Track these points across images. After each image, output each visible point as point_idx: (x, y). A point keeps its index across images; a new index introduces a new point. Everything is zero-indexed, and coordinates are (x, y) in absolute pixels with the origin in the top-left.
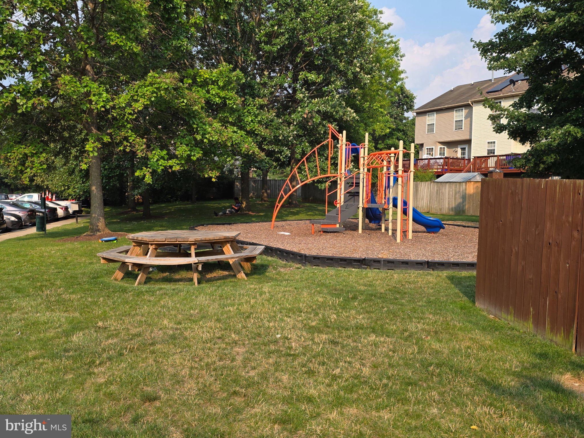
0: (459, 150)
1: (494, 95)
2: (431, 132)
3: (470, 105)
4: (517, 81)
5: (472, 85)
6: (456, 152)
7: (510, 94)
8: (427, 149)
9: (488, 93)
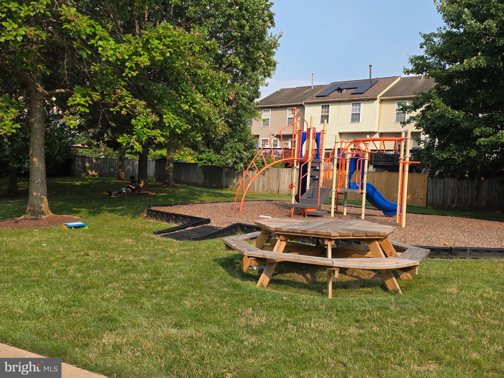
0: (290, 143)
1: (324, 99)
2: (266, 125)
3: (303, 105)
4: (343, 89)
5: (295, 89)
6: (287, 144)
7: (337, 99)
8: (263, 140)
9: (317, 97)
